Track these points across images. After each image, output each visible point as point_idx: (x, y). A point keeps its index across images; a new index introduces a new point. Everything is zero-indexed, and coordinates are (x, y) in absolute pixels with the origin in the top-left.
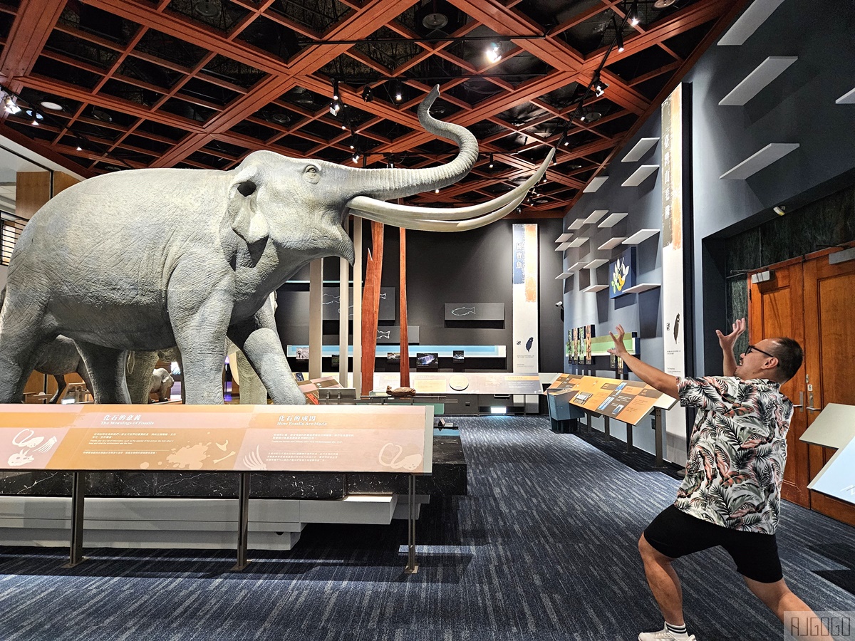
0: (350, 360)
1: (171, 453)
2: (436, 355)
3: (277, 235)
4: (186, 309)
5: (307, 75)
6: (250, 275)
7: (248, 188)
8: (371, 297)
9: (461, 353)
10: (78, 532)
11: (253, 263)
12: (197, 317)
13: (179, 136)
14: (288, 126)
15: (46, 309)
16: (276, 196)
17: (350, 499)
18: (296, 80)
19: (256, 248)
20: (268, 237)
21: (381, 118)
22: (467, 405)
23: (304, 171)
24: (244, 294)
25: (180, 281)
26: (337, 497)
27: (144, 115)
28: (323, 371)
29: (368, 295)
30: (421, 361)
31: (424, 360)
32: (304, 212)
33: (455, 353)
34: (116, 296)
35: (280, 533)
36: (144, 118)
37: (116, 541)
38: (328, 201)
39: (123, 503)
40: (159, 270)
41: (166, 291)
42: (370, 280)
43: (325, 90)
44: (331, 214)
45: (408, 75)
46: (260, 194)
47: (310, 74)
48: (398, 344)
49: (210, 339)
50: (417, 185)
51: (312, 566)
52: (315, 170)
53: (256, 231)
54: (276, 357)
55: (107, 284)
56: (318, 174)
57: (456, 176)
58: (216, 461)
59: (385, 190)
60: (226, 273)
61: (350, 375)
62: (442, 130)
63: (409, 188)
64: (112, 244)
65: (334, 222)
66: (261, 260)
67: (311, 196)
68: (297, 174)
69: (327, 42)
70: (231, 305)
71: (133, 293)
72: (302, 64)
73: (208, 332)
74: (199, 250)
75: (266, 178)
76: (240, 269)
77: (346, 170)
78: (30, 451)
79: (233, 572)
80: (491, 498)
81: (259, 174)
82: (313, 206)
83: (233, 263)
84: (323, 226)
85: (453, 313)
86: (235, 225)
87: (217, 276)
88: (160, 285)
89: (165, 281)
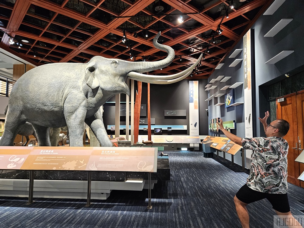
0: (130, 130)
1: (64, 164)
2: (161, 129)
3: (102, 86)
4: (70, 113)
5: (114, 29)
6: (93, 100)
7: (92, 69)
8: (137, 108)
9: (171, 128)
10: (31, 192)
11: (94, 96)
12: (74, 115)
13: (69, 51)
14: (107, 47)
15: (22, 113)
16: (102, 72)
17: (128, 181)
18: (110, 31)
19: (95, 91)
20: (99, 87)
21: (141, 43)
22: (173, 147)
23: (112, 63)
24: (91, 107)
25: (68, 103)
26: (123, 180)
27: (57, 44)
28: (120, 135)
29: (136, 107)
30: (156, 131)
31: (157, 131)
32: (112, 78)
33: (168, 128)
34: (46, 108)
35: (102, 193)
36: (57, 45)
37: (45, 195)
38: (120, 73)
39: (47, 182)
40: (61, 99)
41: (63, 106)
42: (137, 102)
43: (120, 34)
44: (122, 78)
45: (150, 28)
46: (97, 71)
47: (115, 28)
48: (147, 125)
49: (79, 123)
50: (153, 67)
51: (114, 205)
52: (116, 62)
53: (95, 85)
54: (102, 130)
55: (43, 104)
56: (117, 64)
57: (167, 64)
58: (79, 167)
59: (141, 69)
60: (84, 99)
61: (130, 136)
62: (161, 48)
63: (149, 69)
64: (45, 90)
65: (122, 81)
66: (97, 95)
67: (114, 72)
68: (110, 64)
69: (121, 17)
70: (86, 111)
71: (51, 107)
72: (112, 25)
73: (78, 120)
74: (75, 92)
75: (98, 66)
76: (89, 98)
77: (127, 63)
78: (15, 163)
79: (86, 207)
80: (180, 182)
81: (96, 64)
82: (115, 75)
83: (87, 96)
84: (119, 82)
85: (168, 113)
86: (87, 82)
87: (81, 101)
88: (61, 104)
89: (63, 103)
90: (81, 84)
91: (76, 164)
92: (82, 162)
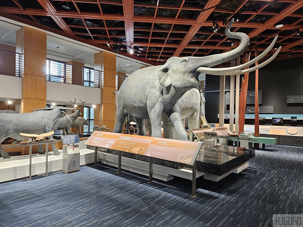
1: (133, 148)
2: (282, 119)
3: (174, 84)
4: (150, 108)
5: (204, 22)
6: (167, 97)
7: (166, 70)
8: (243, 96)
9: (296, 118)
11: (168, 93)
12: (153, 110)
15: (124, 108)
16: (174, 71)
17: (182, 170)
19: (169, 88)
20: (171, 85)
22: (298, 141)
23: (182, 62)
24: (166, 103)
25: (148, 100)
26: (177, 168)
30: (274, 121)
31: (276, 121)
32: (181, 75)
33: (292, 118)
34: (135, 105)
35: (164, 176)
37: (130, 169)
38: (189, 71)
40: (144, 97)
41: (146, 103)
42: (243, 90)
43: (210, 24)
44: (191, 74)
46: (170, 71)
49: (156, 116)
50: (221, 59)
52: (186, 60)
53: (167, 83)
55: (133, 101)
56: (187, 62)
57: (238, 53)
58: (141, 152)
59: (209, 64)
60: (160, 96)
61: (234, 125)
62: (234, 36)
63: (218, 61)
64: (134, 91)
65: (192, 77)
66: (170, 92)
67: (184, 70)
68: (180, 63)
70: (163, 107)
71: (139, 104)
73: (156, 114)
74: (153, 91)
75: (171, 66)
76: (164, 95)
77: (197, 59)
78: (109, 144)
79: (147, 183)
81: (169, 65)
82: (184, 73)
83: (162, 93)
84: (188, 79)
86: (161, 82)
87: (157, 98)
88: (145, 101)
89: (146, 100)
90: (157, 84)
91: (140, 149)
92: (143, 149)
